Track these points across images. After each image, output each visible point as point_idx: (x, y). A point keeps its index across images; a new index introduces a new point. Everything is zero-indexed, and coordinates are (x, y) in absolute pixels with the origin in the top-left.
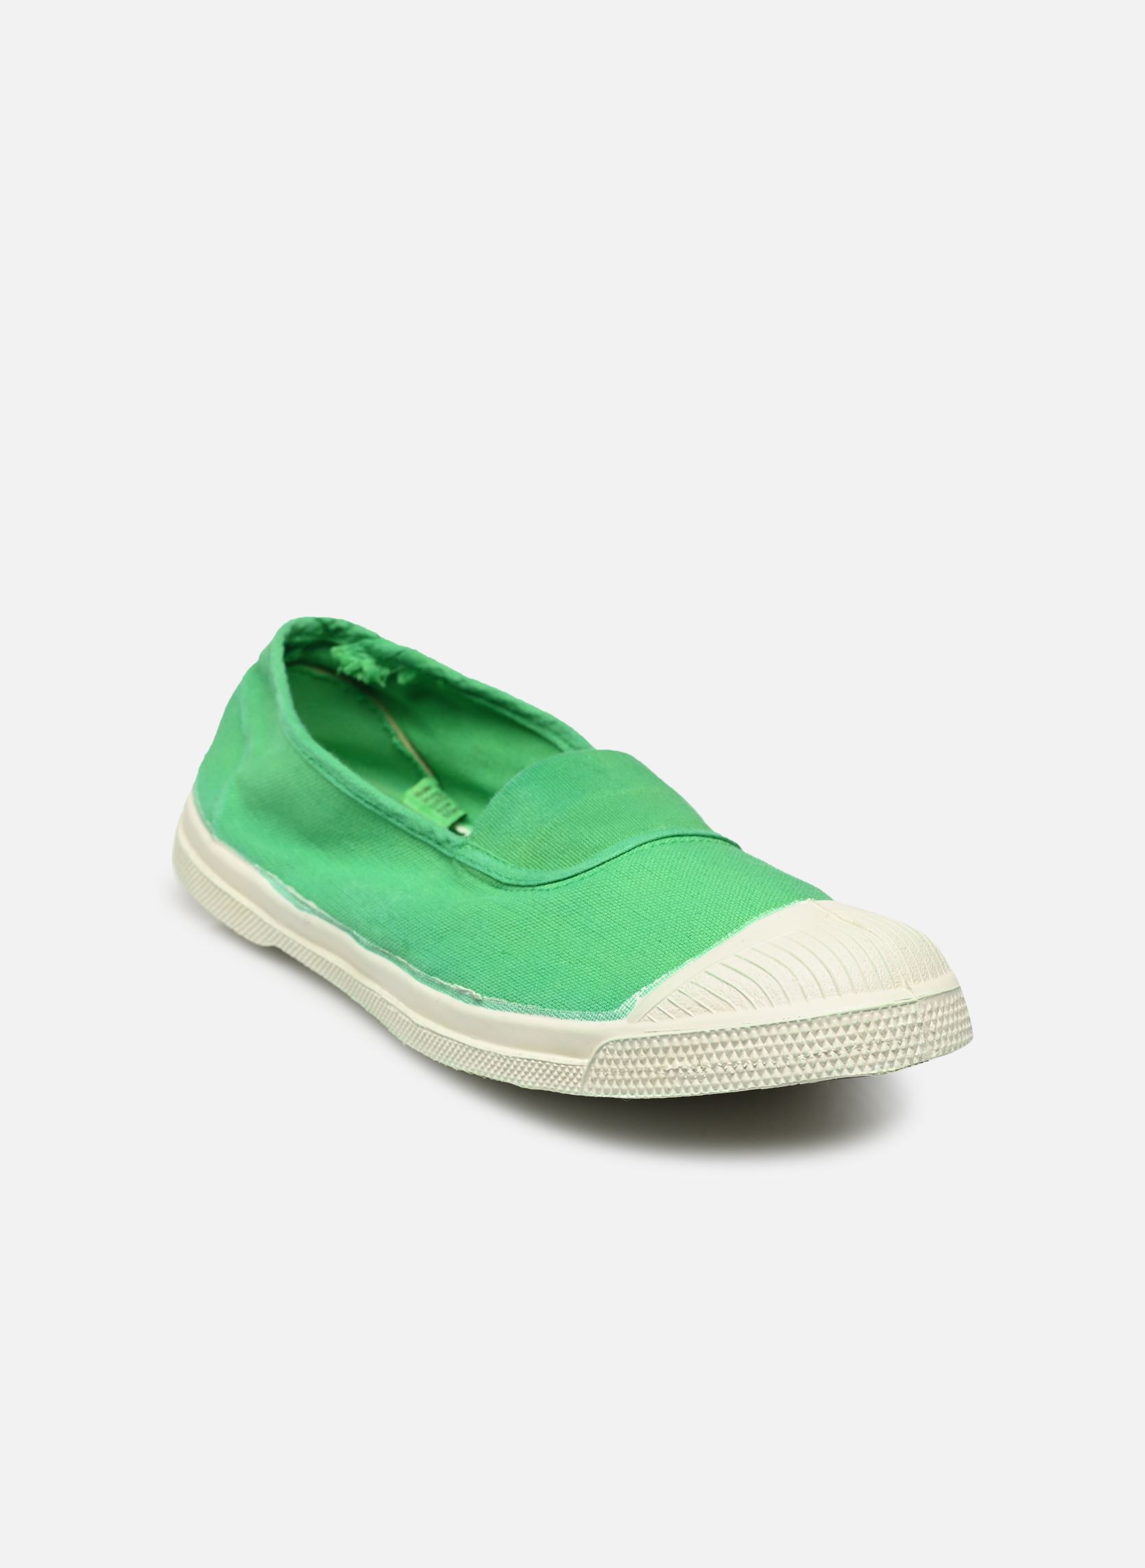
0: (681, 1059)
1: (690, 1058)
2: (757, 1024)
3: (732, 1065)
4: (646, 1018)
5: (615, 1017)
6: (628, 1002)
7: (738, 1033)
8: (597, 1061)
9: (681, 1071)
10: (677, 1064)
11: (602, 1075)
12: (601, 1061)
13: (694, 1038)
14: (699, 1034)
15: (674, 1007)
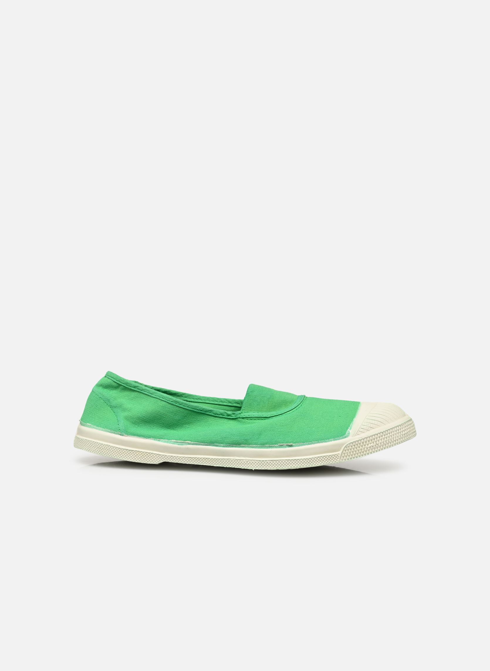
0: (371, 444)
1: (373, 443)
2: (389, 429)
3: (385, 442)
4: (356, 435)
5: (346, 437)
6: (347, 432)
7: (385, 432)
8: (344, 451)
9: (371, 447)
10: (370, 445)
11: (346, 455)
12: (345, 451)
13: (373, 436)
14: (374, 435)
15: (363, 430)
